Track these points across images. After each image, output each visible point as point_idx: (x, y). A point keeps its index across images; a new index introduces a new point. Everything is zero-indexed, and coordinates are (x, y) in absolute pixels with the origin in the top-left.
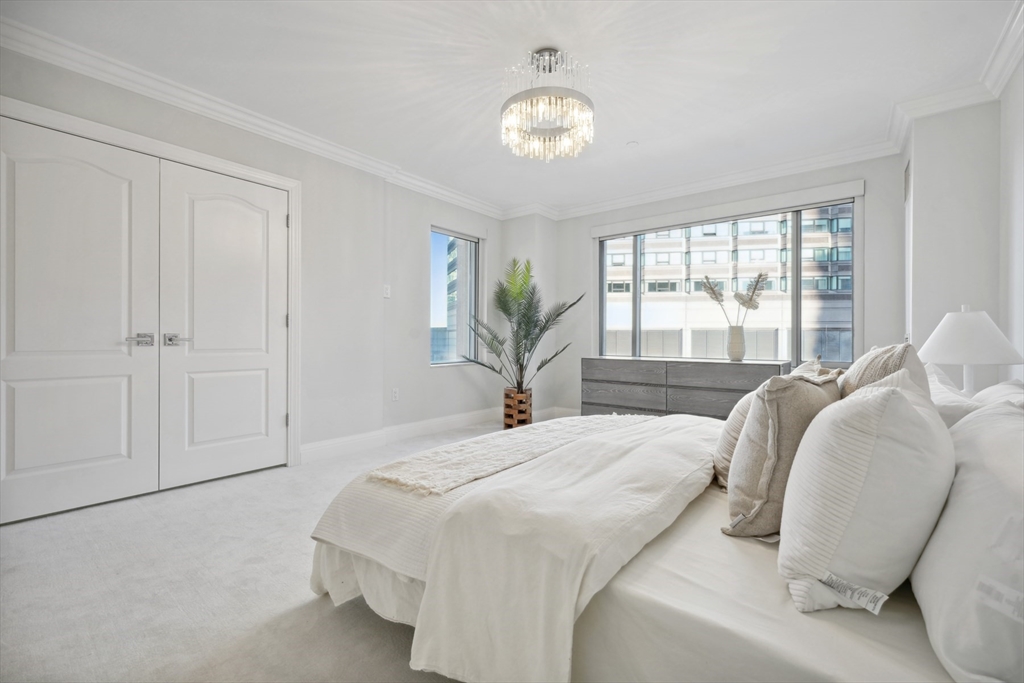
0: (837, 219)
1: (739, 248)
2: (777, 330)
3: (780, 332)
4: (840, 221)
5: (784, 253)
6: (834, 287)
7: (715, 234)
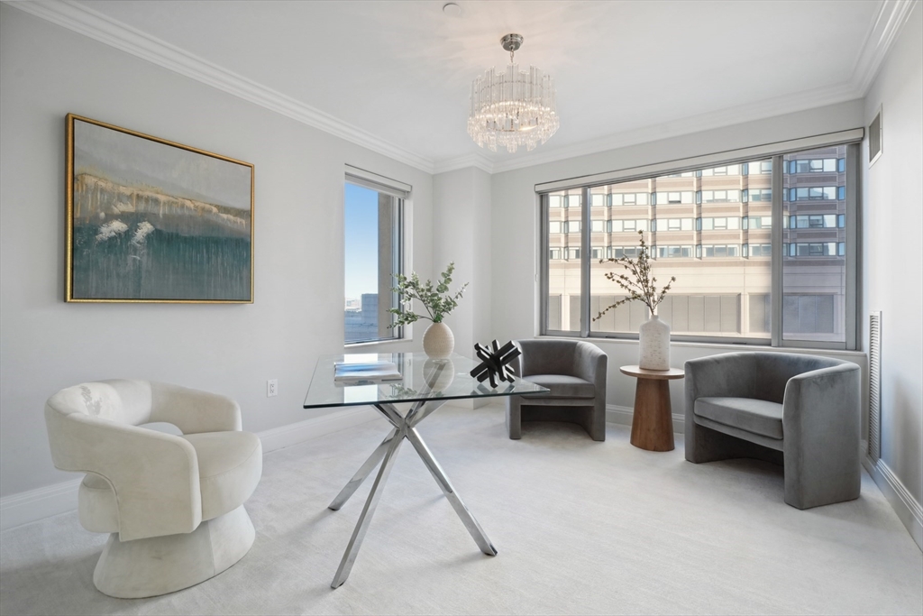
0: (796, 188)
1: (703, 215)
2: (740, 295)
3: (742, 297)
4: (799, 190)
5: (746, 221)
6: (793, 253)
7: (680, 202)
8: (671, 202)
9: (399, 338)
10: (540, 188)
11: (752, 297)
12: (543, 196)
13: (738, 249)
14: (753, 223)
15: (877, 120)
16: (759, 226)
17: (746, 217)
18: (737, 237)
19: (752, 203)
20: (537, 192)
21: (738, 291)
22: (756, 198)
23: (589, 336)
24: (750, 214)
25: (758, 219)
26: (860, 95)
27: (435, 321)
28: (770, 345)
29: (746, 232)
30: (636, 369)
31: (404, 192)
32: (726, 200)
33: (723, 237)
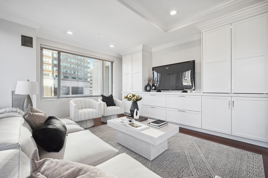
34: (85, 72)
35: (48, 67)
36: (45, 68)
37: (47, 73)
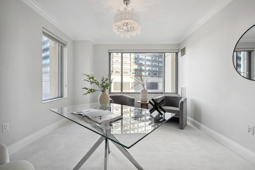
8: (116, 61)
9: (61, 97)
10: (109, 51)
11: (132, 83)
12: (110, 53)
13: (129, 72)
14: (132, 67)
15: (184, 49)
16: (133, 68)
17: (130, 66)
18: (129, 70)
19: (132, 63)
20: (108, 52)
21: (129, 81)
22: (132, 62)
23: (123, 93)
24: (131, 65)
25: (133, 66)
26: (179, 43)
27: (103, 92)
28: (163, 94)
29: (131, 69)
30: (140, 102)
31: (63, 44)
32: (127, 62)
33: (126, 70)
34: (160, 67)
35: (127, 66)
36: (125, 67)
37: (126, 71)
